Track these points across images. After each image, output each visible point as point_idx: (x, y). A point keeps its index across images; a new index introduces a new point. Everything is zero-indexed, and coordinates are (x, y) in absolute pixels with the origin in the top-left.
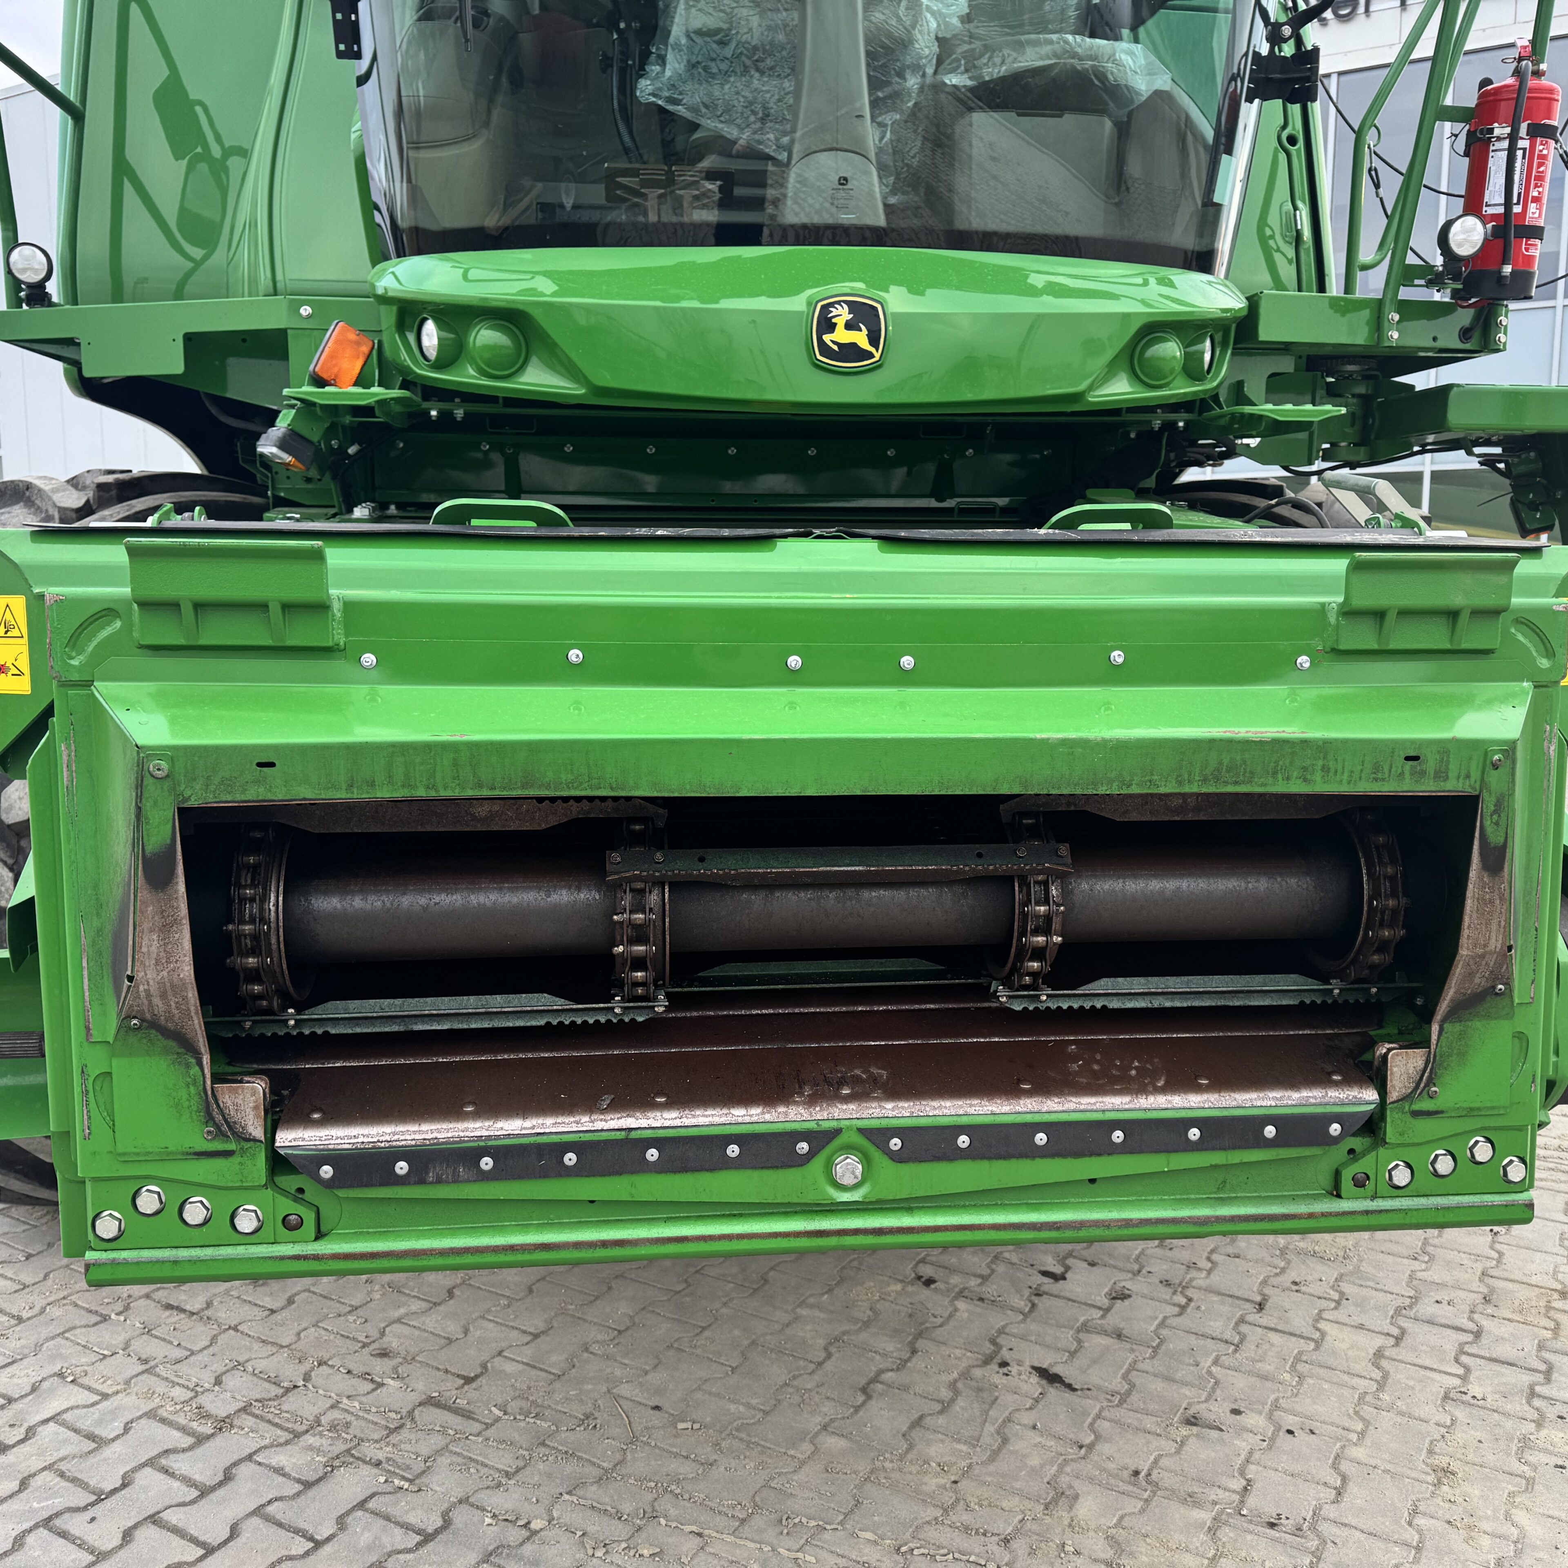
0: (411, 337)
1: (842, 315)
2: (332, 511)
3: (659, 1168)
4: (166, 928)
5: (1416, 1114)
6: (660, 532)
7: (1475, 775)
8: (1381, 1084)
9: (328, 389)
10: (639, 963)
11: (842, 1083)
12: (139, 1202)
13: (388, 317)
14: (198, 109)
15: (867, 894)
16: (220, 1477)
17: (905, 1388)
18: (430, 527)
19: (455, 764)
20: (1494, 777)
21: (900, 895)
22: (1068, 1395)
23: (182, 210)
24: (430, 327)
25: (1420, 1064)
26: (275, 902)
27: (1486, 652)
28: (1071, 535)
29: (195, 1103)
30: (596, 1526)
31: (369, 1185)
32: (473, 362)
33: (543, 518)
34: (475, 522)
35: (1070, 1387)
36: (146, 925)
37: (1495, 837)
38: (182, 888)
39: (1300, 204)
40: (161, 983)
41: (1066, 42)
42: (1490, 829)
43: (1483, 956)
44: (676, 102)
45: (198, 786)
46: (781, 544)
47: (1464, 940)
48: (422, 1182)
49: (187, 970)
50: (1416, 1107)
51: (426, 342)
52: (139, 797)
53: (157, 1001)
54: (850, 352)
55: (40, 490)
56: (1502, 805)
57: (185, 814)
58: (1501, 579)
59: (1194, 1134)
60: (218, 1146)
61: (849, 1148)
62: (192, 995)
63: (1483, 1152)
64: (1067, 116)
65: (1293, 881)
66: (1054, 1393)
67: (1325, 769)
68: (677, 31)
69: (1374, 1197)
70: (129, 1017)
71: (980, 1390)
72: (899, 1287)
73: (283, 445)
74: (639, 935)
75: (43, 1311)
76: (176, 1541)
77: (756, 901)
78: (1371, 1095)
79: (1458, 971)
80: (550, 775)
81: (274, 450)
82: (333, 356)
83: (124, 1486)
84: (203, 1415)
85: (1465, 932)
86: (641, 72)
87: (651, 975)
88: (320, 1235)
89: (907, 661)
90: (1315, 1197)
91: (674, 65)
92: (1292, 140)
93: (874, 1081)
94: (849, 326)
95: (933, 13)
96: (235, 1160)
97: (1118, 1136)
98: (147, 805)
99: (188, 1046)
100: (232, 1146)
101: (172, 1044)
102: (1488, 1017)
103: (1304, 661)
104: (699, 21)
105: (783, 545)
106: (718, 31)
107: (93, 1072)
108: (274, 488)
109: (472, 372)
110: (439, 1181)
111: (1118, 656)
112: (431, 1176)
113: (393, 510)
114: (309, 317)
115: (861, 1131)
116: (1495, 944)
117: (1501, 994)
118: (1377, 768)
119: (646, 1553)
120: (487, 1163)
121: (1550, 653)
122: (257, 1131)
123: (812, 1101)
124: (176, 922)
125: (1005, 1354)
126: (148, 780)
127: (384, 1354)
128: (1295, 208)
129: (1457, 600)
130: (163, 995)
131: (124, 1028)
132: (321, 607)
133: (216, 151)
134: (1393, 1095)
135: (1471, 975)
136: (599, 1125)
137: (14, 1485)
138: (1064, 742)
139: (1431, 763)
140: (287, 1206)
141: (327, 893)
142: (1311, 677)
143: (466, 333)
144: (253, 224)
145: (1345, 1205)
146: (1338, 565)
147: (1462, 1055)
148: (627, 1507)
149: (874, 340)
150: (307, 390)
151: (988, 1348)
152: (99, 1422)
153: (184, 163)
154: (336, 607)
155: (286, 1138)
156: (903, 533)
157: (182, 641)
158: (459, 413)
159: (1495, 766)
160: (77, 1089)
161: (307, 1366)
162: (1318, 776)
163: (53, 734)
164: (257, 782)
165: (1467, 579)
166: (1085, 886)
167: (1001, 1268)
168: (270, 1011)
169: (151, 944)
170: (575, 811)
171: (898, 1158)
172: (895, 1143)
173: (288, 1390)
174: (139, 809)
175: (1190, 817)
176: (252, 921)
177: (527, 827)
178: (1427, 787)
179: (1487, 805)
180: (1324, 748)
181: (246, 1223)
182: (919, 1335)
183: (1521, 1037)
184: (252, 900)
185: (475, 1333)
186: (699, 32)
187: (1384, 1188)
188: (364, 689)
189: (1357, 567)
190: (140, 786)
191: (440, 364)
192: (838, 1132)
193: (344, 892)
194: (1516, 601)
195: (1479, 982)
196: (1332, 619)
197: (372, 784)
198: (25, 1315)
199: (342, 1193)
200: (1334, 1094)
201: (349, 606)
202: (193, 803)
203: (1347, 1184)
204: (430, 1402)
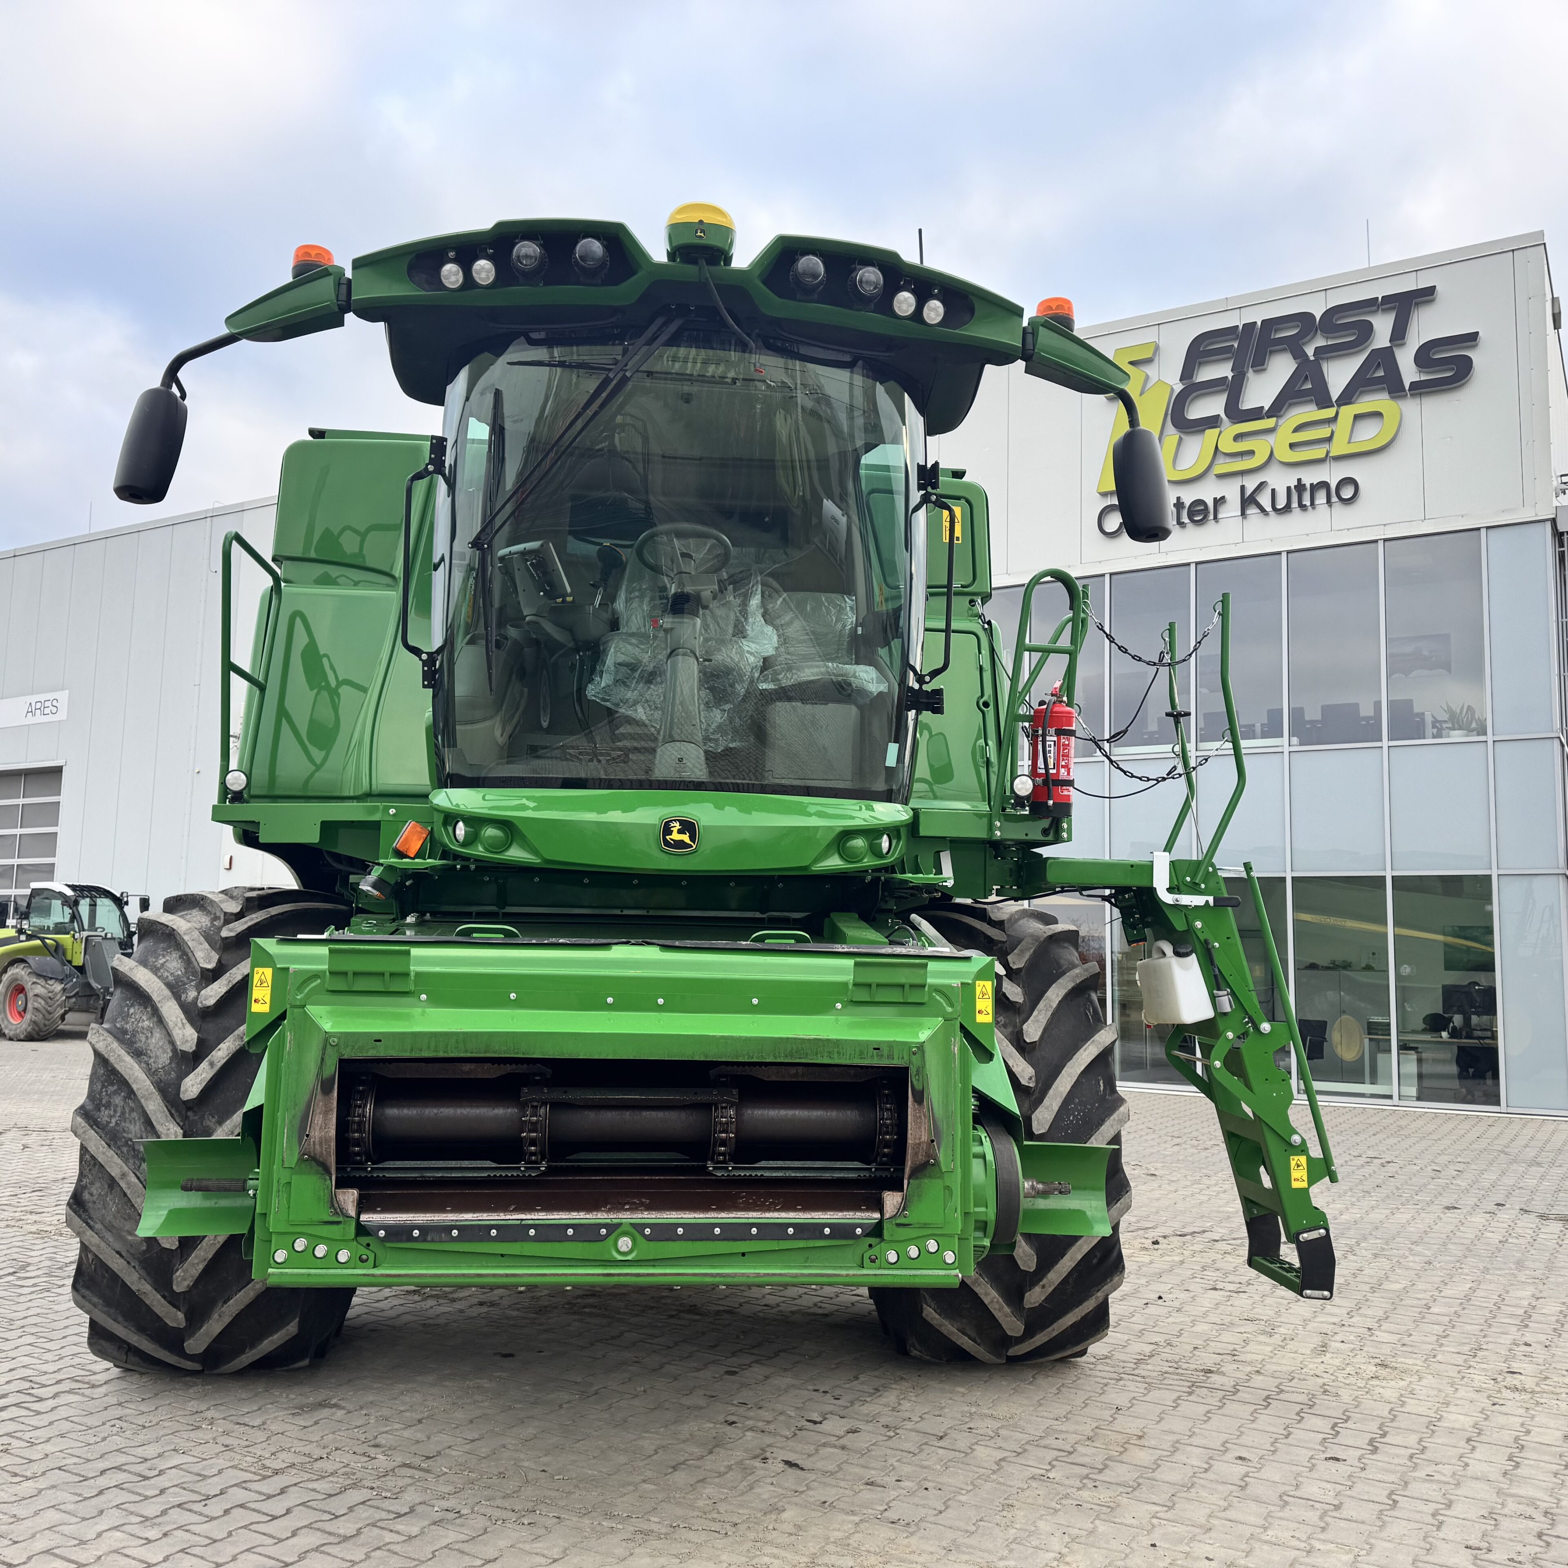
0: (450, 829)
1: (676, 826)
2: (392, 917)
3: (535, 1239)
4: (326, 1113)
5: (898, 1225)
6: (561, 941)
7: (906, 1057)
8: (881, 1210)
9: (405, 860)
10: (533, 1142)
11: (625, 1204)
12: (296, 1245)
13: (438, 819)
14: (325, 660)
15: (646, 1114)
16: (278, 1491)
17: (699, 1467)
18: (453, 938)
19: (457, 1042)
20: (914, 1059)
21: (660, 1114)
22: (799, 1472)
23: (312, 721)
24: (461, 825)
25: (900, 1200)
26: (369, 1109)
27: (922, 1004)
28: (759, 945)
29: (327, 1198)
30: (497, 1513)
31: (401, 1241)
32: (482, 844)
33: (508, 934)
34: (475, 935)
35: (802, 1469)
36: (318, 1111)
37: (918, 1087)
38: (335, 1094)
39: (990, 743)
40: (321, 1138)
41: (827, 667)
42: (915, 1083)
43: (919, 1144)
44: (607, 701)
45: (348, 1050)
46: (614, 947)
47: (909, 1136)
48: (425, 1241)
49: (332, 1132)
50: (898, 1221)
51: (458, 832)
52: (324, 1054)
53: (317, 1147)
54: (681, 844)
55: (212, 901)
56: (920, 1071)
57: (342, 1062)
58: (922, 971)
59: (791, 1231)
60: (335, 1219)
61: (625, 1234)
62: (333, 1144)
63: (932, 1246)
64: (830, 705)
65: (849, 1113)
66: (790, 1470)
67: (838, 1053)
68: (610, 661)
69: (880, 1268)
70: (304, 1154)
71: (745, 1468)
72: (712, 1425)
73: (375, 886)
74: (534, 1127)
75: (158, 1424)
76: (255, 1514)
77: (591, 1116)
78: (877, 1215)
79: (910, 1151)
80: (497, 1047)
81: (369, 888)
82: (406, 839)
83: (221, 1494)
84: (265, 1467)
85: (909, 1132)
86: (591, 680)
87: (538, 1148)
88: (375, 1266)
89: (661, 1001)
90: (851, 1268)
91: (606, 680)
92: (986, 704)
93: (642, 1204)
94: (679, 832)
95: (751, 654)
96: (341, 1226)
97: (754, 1231)
98: (327, 1057)
99: (327, 1171)
100: (341, 1219)
101: (320, 1169)
102: (930, 1177)
103: (839, 1006)
104: (621, 658)
105: (615, 948)
106: (632, 664)
107: (283, 1181)
108: (357, 903)
109: (481, 849)
110: (433, 1241)
111: (755, 1001)
112: (429, 1238)
113: (428, 916)
114: (394, 815)
115: (632, 1225)
116: (925, 1138)
117: (933, 1165)
118: (861, 1053)
119: (526, 1522)
120: (455, 1233)
121: (952, 1005)
122: (352, 1212)
123: (609, 1211)
124: (332, 1110)
125: (768, 1454)
126: (328, 1046)
127: (376, 1446)
128: (987, 744)
129: (903, 980)
130: (321, 1144)
131: (301, 1160)
132: (407, 975)
133: (333, 683)
134: (887, 1216)
135: (916, 1154)
136: (508, 1217)
137: (158, 1492)
138: (723, 1037)
139: (886, 1052)
140: (363, 1251)
141: (392, 1106)
142: (840, 1012)
143: (481, 829)
144: (360, 743)
145: (865, 1272)
146: (850, 962)
147: (919, 1196)
148: (517, 1508)
149: (693, 838)
150: (393, 861)
151: (758, 1451)
152: (203, 1469)
153: (315, 691)
154: (412, 974)
155: (364, 1217)
156: (677, 943)
157: (346, 989)
158: (473, 867)
159: (914, 1054)
160: (275, 1189)
161: (328, 1450)
162: (836, 1056)
163: (284, 1028)
164: (373, 1048)
165: (907, 971)
166: (749, 1112)
167: (782, 1418)
168: (360, 1163)
169: (319, 1119)
170: (509, 1068)
171: (648, 1238)
172: (648, 1231)
173: (316, 1460)
174: (323, 1059)
175: (800, 1079)
176: (359, 1116)
177: (486, 1076)
178: (885, 1062)
179: (912, 1071)
180: (837, 1043)
181: (343, 1256)
182: (717, 1446)
183: (948, 1188)
184: (360, 1107)
185: (434, 1439)
186: (620, 664)
187: (885, 1264)
188: (420, 1010)
189: (857, 964)
190: (324, 1049)
191: (464, 845)
192: (620, 1224)
193: (399, 1106)
194: (930, 981)
195: (921, 1158)
196: (850, 987)
197: (421, 1050)
198: (147, 1425)
199: (388, 1245)
200: (859, 1214)
201: (418, 974)
202: (345, 1057)
203: (867, 1261)
204: (405, 1465)
